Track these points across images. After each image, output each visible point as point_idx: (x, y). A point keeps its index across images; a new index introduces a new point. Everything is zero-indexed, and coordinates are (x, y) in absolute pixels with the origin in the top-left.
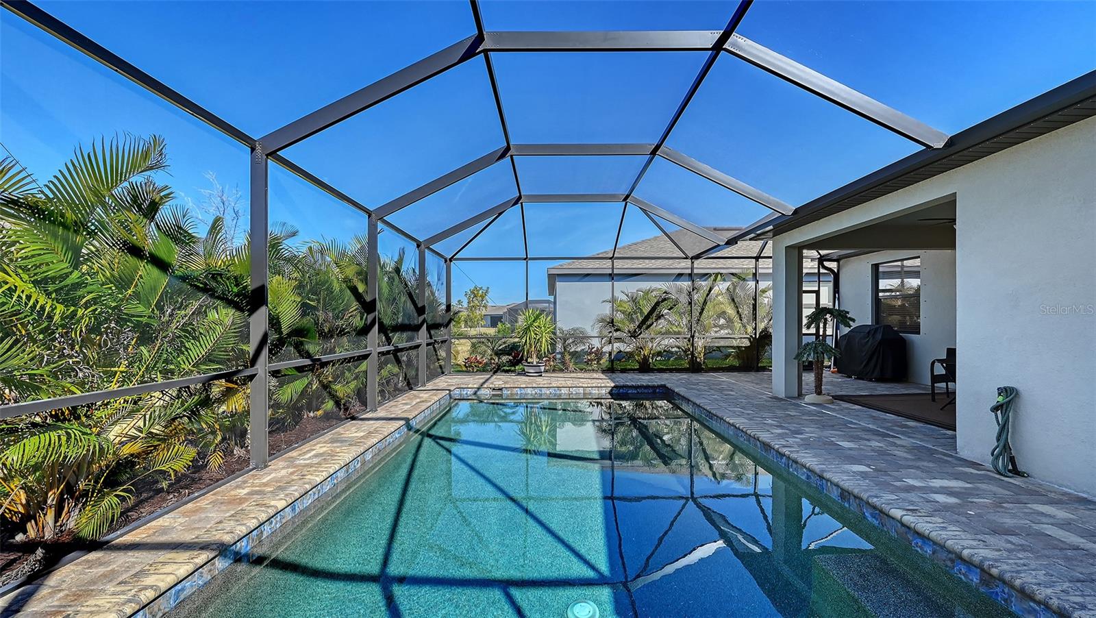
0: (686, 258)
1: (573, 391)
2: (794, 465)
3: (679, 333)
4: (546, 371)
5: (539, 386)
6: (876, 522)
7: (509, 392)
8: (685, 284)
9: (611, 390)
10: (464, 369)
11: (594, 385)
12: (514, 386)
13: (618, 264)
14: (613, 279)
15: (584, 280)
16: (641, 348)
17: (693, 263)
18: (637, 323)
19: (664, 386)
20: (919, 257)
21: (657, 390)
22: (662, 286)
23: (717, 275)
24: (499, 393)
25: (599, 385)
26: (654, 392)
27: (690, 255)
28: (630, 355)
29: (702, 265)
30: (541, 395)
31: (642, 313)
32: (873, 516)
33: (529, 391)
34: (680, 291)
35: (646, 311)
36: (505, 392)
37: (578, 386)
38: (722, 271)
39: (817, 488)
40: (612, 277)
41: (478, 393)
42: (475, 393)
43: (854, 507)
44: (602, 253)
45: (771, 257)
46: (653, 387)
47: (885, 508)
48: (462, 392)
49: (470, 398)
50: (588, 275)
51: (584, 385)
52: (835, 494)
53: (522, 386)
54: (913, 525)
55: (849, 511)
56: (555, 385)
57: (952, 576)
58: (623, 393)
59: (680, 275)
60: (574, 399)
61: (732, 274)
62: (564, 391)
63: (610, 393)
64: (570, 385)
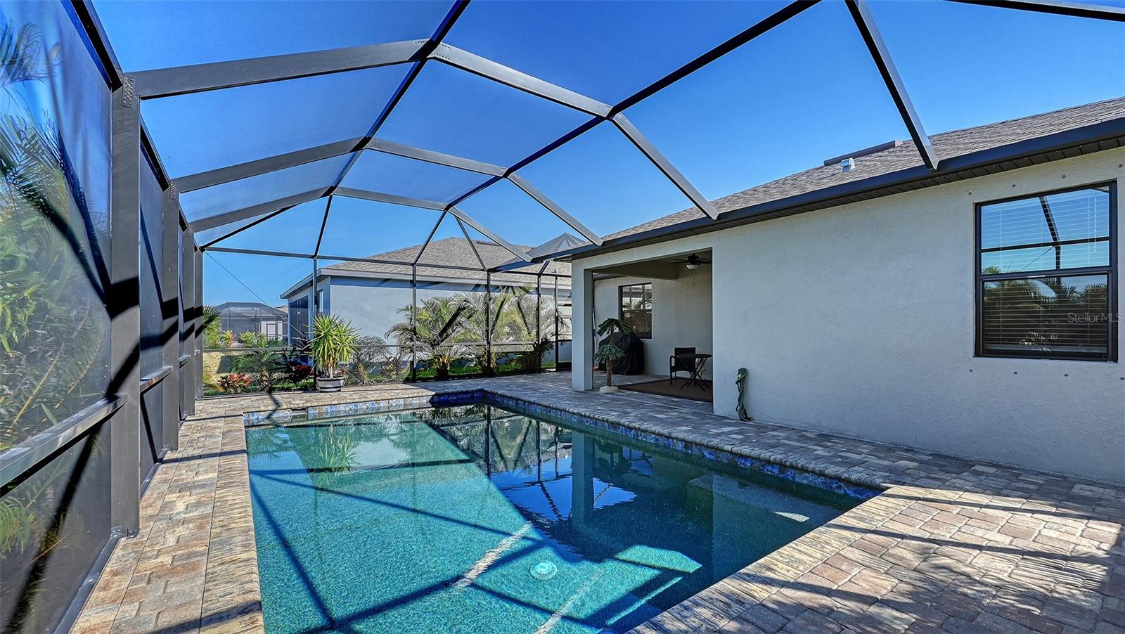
0: (483, 270)
1: (393, 403)
2: (643, 434)
3: (475, 341)
4: (346, 385)
5: (354, 401)
6: (712, 457)
7: (317, 411)
8: (481, 294)
9: (432, 399)
10: (221, 390)
11: (415, 395)
12: (323, 403)
13: (419, 270)
14: (415, 286)
15: (383, 285)
16: (441, 356)
17: (489, 275)
18: (439, 331)
19: (481, 390)
20: (650, 283)
21: (475, 395)
22: (464, 294)
23: (508, 287)
24: (302, 413)
25: (420, 394)
26: (472, 397)
27: (488, 267)
28: (429, 363)
29: (496, 279)
30: (356, 411)
31: (443, 321)
32: (710, 454)
33: (342, 408)
34: (477, 301)
35: (447, 319)
36: (311, 411)
37: (398, 397)
38: (513, 284)
39: (665, 446)
40: (413, 283)
41: (274, 416)
42: (269, 417)
43: (695, 451)
44: (378, 256)
45: (570, 277)
46: (472, 392)
47: (720, 446)
48: (251, 418)
49: (262, 423)
50: (387, 280)
51: (405, 396)
52: (680, 446)
53: (333, 403)
54: (739, 452)
55: (691, 455)
56: (373, 399)
57: (763, 473)
58: (444, 400)
59: (478, 286)
60: (394, 411)
61: (520, 287)
62: (382, 404)
63: (431, 402)
64: (390, 397)
